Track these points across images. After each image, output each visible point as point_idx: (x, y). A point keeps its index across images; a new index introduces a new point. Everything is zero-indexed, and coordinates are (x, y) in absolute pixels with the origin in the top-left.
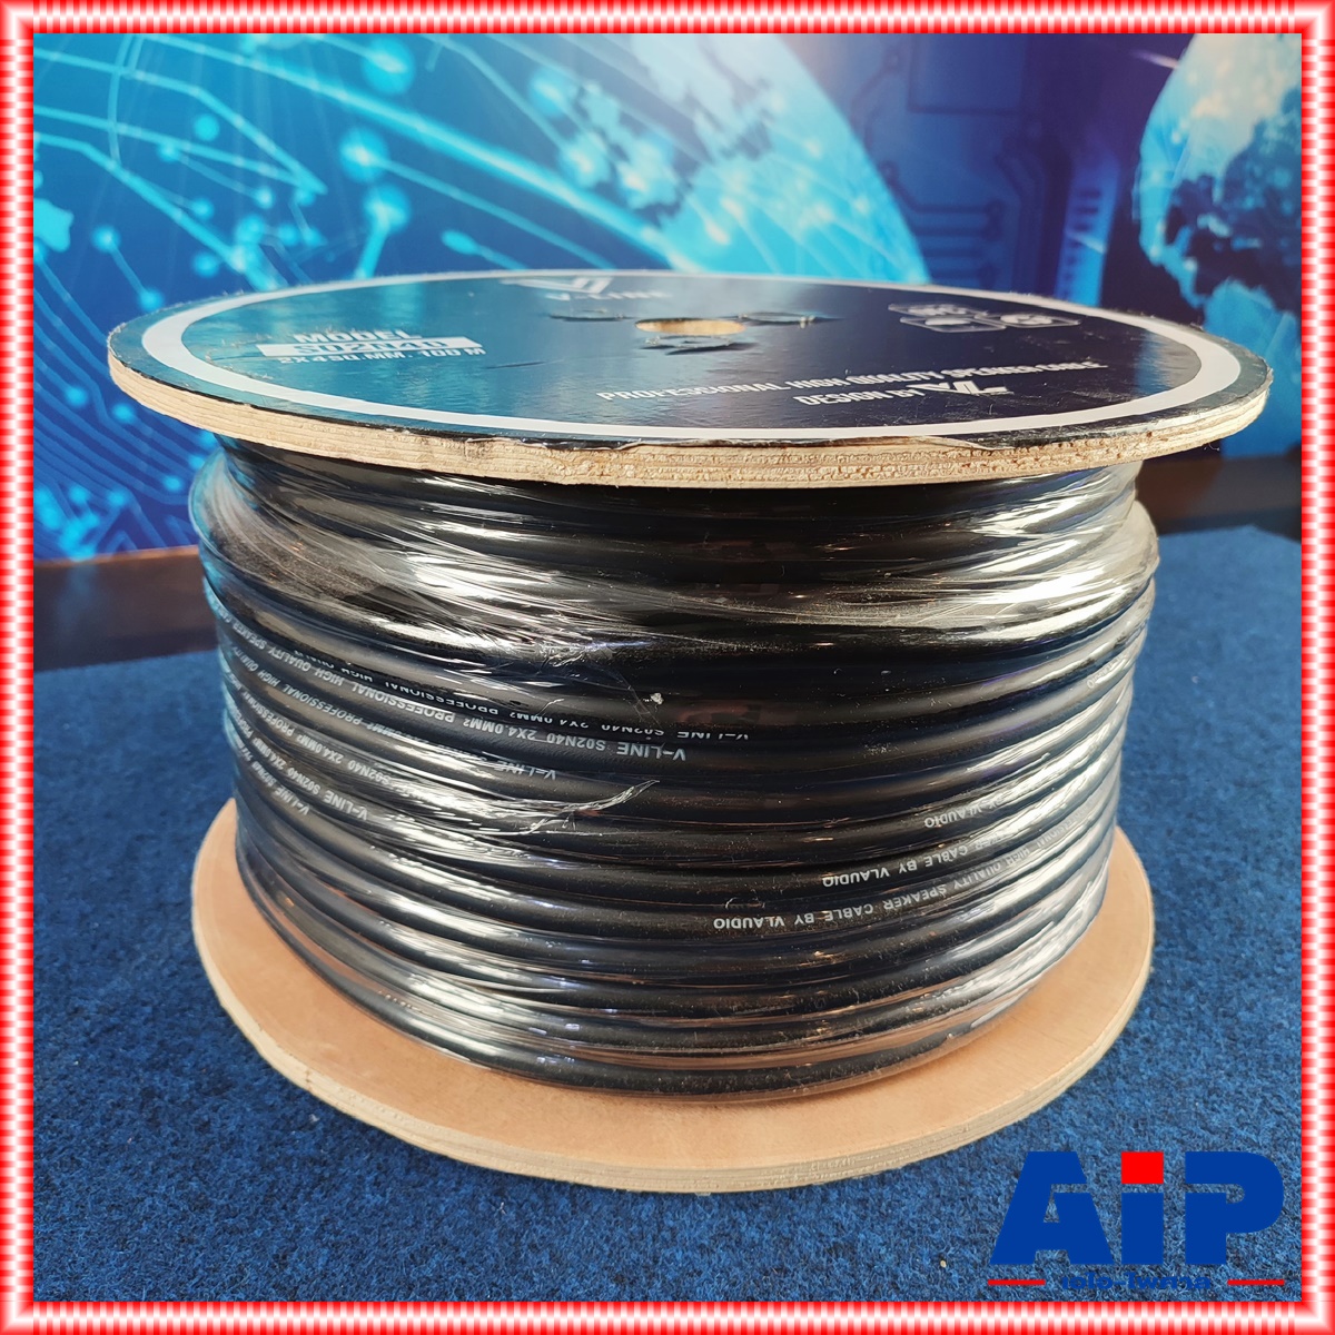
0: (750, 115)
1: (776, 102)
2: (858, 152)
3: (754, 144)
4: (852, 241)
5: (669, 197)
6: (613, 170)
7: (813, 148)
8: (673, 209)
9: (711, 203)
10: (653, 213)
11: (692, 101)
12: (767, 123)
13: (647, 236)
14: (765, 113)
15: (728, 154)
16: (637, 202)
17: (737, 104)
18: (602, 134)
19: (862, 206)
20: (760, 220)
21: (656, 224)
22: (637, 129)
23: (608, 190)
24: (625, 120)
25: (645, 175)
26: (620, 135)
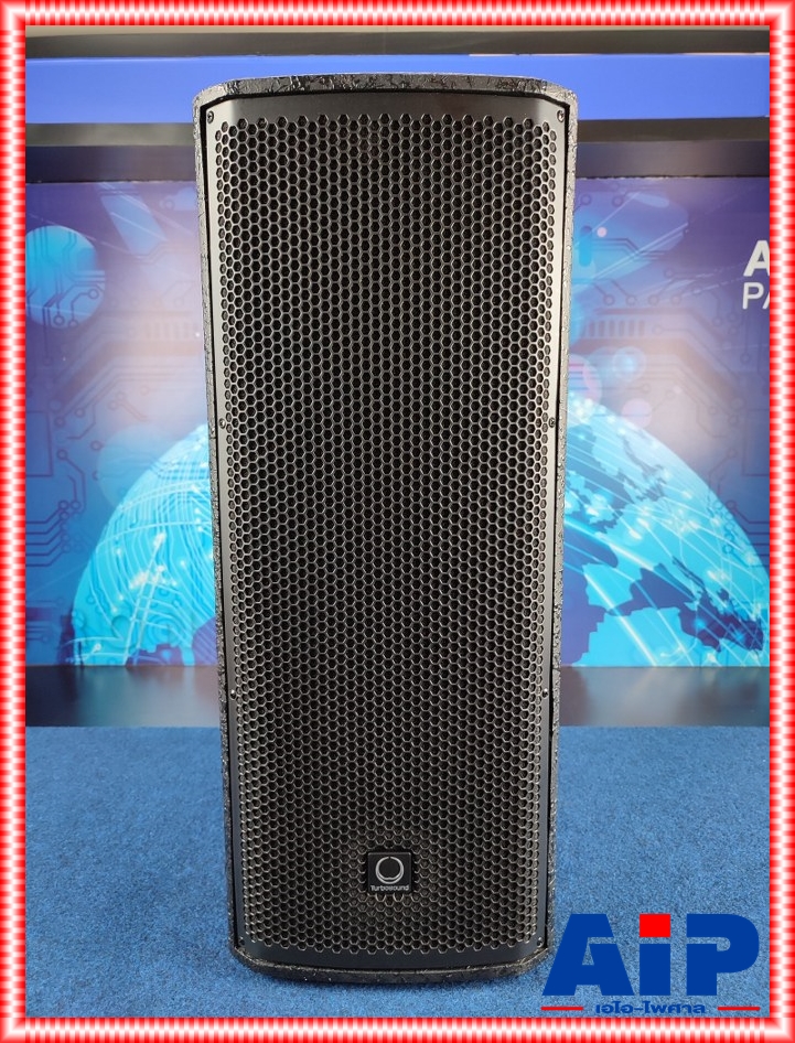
0: (653, 481)
1: (666, 475)
2: (713, 497)
3: (654, 494)
4: (712, 539)
5: (610, 518)
6: (581, 506)
7: (687, 495)
8: (612, 524)
9: (632, 522)
10: (602, 526)
11: (622, 476)
12: (662, 484)
13: (598, 536)
14: (660, 479)
15: (641, 499)
16: (593, 521)
17: (645, 477)
18: (577, 492)
19: (716, 521)
20: (658, 528)
21: (604, 531)
22: (594, 490)
23: (579, 516)
24: (587, 486)
25: (598, 508)
26: (587, 493)
